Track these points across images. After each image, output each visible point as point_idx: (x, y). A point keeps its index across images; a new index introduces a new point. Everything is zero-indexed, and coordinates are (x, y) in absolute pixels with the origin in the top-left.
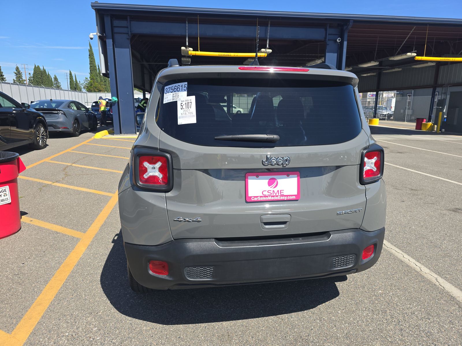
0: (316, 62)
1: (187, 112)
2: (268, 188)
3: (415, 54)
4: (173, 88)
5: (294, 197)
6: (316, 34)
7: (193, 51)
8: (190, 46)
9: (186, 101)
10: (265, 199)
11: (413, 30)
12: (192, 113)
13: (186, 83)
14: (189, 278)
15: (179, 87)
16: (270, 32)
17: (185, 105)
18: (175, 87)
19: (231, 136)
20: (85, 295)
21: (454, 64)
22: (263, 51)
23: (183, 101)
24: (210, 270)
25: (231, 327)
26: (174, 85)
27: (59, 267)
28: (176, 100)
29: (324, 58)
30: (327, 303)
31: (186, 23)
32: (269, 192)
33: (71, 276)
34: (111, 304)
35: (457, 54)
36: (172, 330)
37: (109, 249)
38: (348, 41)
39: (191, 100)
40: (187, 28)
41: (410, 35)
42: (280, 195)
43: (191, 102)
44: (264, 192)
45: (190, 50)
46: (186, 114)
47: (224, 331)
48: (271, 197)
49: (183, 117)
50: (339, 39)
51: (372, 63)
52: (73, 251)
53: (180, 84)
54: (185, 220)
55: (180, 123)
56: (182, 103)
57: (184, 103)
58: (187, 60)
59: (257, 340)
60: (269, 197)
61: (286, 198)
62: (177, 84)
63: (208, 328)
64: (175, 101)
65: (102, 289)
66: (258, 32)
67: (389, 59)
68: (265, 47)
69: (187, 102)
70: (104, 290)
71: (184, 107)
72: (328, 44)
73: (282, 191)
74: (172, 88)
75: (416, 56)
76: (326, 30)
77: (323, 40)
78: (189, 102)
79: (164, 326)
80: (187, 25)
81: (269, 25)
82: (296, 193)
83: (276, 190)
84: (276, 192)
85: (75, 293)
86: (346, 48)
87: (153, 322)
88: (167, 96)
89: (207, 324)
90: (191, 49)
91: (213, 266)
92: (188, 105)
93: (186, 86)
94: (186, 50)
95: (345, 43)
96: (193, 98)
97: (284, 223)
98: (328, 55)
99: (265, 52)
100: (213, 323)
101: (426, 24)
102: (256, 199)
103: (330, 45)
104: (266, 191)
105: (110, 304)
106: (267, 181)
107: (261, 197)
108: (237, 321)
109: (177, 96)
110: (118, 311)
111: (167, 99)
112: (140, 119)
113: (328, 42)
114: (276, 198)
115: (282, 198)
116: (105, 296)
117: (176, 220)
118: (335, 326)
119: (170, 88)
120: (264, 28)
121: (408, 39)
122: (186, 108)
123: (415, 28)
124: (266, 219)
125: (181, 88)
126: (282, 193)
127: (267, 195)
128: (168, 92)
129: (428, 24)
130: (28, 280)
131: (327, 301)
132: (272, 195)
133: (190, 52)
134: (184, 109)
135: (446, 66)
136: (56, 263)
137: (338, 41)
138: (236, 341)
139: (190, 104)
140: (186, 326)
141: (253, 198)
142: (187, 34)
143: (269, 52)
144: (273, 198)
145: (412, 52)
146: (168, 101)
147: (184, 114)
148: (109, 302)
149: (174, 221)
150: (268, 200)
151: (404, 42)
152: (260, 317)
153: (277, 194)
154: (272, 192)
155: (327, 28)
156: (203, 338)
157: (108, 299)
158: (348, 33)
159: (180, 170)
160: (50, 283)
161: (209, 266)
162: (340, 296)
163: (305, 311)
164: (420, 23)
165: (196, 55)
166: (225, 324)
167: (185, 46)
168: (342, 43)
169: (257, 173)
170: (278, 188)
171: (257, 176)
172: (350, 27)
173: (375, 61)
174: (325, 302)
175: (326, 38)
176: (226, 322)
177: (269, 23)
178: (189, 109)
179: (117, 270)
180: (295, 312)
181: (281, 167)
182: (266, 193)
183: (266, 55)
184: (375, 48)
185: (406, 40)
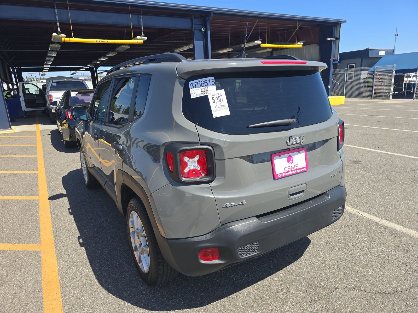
0: (184, 48)
1: (219, 105)
2: (288, 165)
3: (261, 42)
4: (200, 83)
5: (305, 169)
6: (183, 24)
7: (66, 37)
8: (62, 32)
9: (216, 94)
10: (287, 174)
11: (257, 22)
12: (224, 106)
13: (213, 78)
14: (241, 256)
15: (206, 81)
16: (143, 20)
17: (216, 99)
18: (202, 82)
19: (263, 124)
20: (97, 306)
21: (283, 50)
22: (138, 39)
23: (214, 95)
24: (256, 244)
25: (256, 290)
26: (200, 80)
27: (41, 286)
28: (206, 95)
29: (193, 44)
30: (308, 249)
31: (54, 8)
32: (289, 168)
33: (65, 292)
34: (134, 305)
35: (287, 42)
36: (211, 309)
37: (83, 253)
38: (211, 30)
39: (221, 94)
40: (57, 13)
41: (255, 26)
42: (296, 169)
43: (222, 96)
44: (285, 169)
45: (63, 37)
46: (219, 107)
47: (254, 295)
48: (290, 172)
49: (217, 110)
50: (203, 28)
51: (228, 49)
52: (43, 266)
53: (207, 79)
54: (231, 205)
55: (215, 116)
56: (213, 97)
57: (215, 97)
58: (57, 46)
59: (284, 294)
60: (289, 172)
61: (299, 171)
62: (204, 79)
63: (239, 297)
64: (204, 95)
65: (111, 295)
66: (131, 20)
67: (241, 46)
68: (140, 35)
69: (218, 96)
70: (114, 295)
71: (216, 100)
72: (195, 33)
73: (297, 166)
74: (198, 83)
75: (262, 43)
76: (192, 20)
77: (190, 29)
78: (220, 95)
79: (201, 308)
80: (56, 10)
81: (141, 14)
82: (305, 166)
83: (293, 165)
84: (293, 166)
85: (84, 307)
86: (210, 37)
87: (188, 308)
88: (195, 91)
89: (235, 294)
90: (65, 35)
91: (259, 241)
92: (219, 98)
93: (214, 80)
94: (58, 36)
95: (209, 32)
96: (222, 92)
97: (303, 191)
98: (196, 42)
99: (141, 39)
100: (240, 292)
101: (265, 18)
102: (281, 175)
103: (197, 34)
104: (286, 167)
105: (132, 305)
106: (286, 159)
107: (284, 173)
108: (257, 283)
109: (206, 90)
110: (146, 309)
111: (195, 94)
112: (75, 113)
113: (195, 31)
114: (294, 172)
115: (298, 171)
116: (121, 300)
117: (224, 206)
118: (326, 265)
119: (196, 83)
120: (136, 16)
121: (254, 29)
122: (218, 102)
123: (258, 20)
124: (292, 190)
125: (208, 82)
126: (297, 167)
127: (288, 171)
128: (194, 87)
129: (267, 18)
130: (14, 310)
131: (307, 248)
132: (291, 170)
133: (63, 39)
134: (216, 102)
135: (277, 51)
136: (33, 284)
137: (202, 30)
138: (270, 300)
139: (221, 97)
140: (221, 302)
141: (279, 175)
142: (57, 20)
143: (145, 39)
144: (292, 173)
145: (258, 40)
146: (196, 95)
147: (218, 107)
148: (130, 304)
149: (222, 207)
150: (289, 174)
151: (251, 32)
152: (272, 275)
153: (294, 169)
154: (290, 167)
155: (192, 18)
156: (242, 306)
157: (125, 302)
158: (210, 23)
159: (224, 159)
160: (44, 305)
161: (256, 242)
162: (311, 241)
163: (299, 260)
164: (255, 16)
165: (70, 41)
166: (250, 289)
167: (57, 32)
168: (206, 32)
169: (280, 153)
170: (294, 163)
171: (280, 156)
172: (211, 18)
173: (230, 48)
174: (306, 249)
175: (192, 27)
176: (249, 287)
177: (141, 11)
178: (221, 102)
179: (110, 271)
180: (293, 263)
181: (299, 145)
182: (287, 169)
183: (142, 41)
184: (229, 37)
185: (252, 30)
